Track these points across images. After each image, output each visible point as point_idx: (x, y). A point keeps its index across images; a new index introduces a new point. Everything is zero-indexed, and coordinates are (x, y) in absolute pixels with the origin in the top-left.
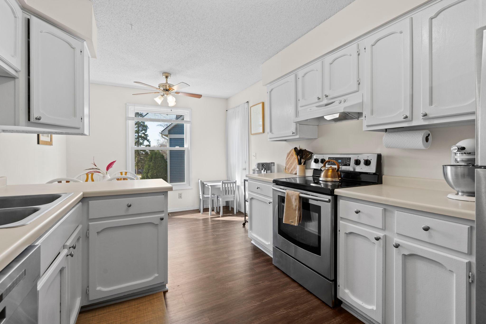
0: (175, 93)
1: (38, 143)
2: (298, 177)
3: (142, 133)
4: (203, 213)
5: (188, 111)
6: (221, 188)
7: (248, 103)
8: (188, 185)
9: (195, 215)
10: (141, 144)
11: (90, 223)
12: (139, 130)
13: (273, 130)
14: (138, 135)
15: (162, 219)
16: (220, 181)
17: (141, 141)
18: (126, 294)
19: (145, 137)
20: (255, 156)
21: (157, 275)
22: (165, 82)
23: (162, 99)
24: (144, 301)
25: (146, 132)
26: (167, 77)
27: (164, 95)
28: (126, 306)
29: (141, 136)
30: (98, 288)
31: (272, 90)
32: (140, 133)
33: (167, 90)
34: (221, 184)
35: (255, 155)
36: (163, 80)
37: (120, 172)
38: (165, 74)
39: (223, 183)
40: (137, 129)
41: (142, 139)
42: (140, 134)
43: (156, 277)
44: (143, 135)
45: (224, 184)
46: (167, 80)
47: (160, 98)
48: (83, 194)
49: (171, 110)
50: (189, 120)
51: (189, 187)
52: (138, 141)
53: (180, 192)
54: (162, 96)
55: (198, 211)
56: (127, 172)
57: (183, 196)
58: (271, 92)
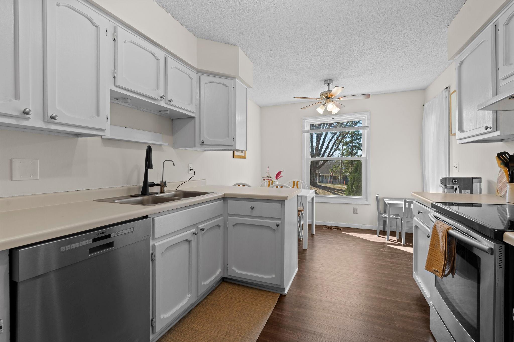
0: (338, 99)
1: (233, 157)
2: (507, 204)
3: (356, 143)
4: (380, 236)
5: (366, 115)
6: (403, 208)
7: (448, 89)
8: (366, 200)
9: (369, 235)
10: (356, 154)
11: (229, 217)
12: (353, 140)
13: (465, 127)
14: (352, 145)
15: (277, 226)
16: (403, 199)
17: (355, 151)
18: (252, 281)
19: (359, 146)
20: (457, 167)
21: (274, 276)
22: (327, 90)
23: (324, 108)
24: (263, 294)
25: (360, 141)
26: (329, 84)
27: (325, 104)
28: (250, 291)
29: (355, 146)
30: (234, 268)
31: (462, 63)
32: (354, 142)
33: (329, 98)
34: (403, 203)
35: (456, 165)
36: (325, 88)
37: (293, 181)
38: (326, 82)
39: (406, 202)
40: (351, 139)
41: (356, 149)
42: (354, 144)
43: (273, 278)
44: (357, 145)
45: (407, 204)
46: (329, 88)
47: (321, 108)
48: (224, 195)
49: (333, 118)
50: (367, 125)
51: (367, 203)
52: (352, 151)
53: (356, 207)
54: (324, 105)
55: (373, 232)
56: (298, 181)
57: (358, 211)
58: (460, 66)
